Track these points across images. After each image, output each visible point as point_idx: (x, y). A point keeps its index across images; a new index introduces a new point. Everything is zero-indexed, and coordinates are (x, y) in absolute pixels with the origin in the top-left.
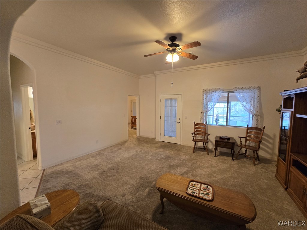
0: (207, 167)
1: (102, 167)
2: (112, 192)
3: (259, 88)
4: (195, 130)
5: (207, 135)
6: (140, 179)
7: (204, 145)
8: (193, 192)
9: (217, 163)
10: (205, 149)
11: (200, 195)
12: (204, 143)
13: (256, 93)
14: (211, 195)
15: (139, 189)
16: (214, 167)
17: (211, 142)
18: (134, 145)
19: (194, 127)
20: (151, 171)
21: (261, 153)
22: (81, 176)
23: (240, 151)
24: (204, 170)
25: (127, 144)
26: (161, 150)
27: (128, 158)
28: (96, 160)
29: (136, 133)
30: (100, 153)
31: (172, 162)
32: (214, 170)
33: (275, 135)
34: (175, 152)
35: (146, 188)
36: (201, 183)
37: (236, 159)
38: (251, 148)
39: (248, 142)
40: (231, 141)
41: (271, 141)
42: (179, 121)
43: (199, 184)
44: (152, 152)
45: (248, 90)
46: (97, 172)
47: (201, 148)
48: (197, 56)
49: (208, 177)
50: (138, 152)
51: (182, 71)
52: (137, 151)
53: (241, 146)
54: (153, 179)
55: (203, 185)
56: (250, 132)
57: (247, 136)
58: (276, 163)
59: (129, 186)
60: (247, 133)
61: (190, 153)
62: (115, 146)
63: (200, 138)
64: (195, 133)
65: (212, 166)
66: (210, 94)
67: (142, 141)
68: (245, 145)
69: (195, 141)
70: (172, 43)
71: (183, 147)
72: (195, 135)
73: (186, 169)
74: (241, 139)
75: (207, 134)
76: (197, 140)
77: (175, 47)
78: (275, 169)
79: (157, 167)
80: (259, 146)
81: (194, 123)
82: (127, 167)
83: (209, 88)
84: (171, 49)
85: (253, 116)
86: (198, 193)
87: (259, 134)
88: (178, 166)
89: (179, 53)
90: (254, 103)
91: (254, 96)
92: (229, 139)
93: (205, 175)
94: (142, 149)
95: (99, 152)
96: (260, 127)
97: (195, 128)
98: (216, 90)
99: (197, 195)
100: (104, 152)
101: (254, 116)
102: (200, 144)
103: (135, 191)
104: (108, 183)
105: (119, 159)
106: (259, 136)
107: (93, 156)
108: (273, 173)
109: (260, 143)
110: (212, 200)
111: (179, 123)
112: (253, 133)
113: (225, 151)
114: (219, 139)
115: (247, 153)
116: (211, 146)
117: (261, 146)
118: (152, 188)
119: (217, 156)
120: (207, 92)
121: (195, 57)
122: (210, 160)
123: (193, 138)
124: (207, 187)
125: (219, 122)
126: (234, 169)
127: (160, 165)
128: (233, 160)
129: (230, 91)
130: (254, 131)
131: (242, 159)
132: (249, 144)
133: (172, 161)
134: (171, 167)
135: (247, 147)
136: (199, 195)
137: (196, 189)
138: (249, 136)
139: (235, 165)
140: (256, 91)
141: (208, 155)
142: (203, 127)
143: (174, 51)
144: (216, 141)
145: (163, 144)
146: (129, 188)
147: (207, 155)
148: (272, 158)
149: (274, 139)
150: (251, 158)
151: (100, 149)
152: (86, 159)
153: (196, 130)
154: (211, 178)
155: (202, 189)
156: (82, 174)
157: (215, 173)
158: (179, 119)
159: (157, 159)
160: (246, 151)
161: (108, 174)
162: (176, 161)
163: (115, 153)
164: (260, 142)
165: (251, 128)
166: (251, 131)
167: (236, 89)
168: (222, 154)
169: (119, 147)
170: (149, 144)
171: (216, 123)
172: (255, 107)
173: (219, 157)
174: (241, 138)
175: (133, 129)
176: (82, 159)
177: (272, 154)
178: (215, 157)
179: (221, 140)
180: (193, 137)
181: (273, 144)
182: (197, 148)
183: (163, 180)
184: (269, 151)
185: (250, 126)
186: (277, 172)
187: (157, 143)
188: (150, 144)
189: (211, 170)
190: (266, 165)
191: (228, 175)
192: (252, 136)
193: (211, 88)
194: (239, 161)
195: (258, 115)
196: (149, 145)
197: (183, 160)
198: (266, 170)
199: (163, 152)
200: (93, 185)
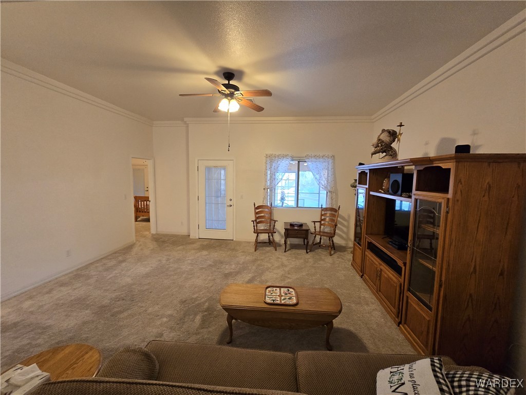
0: (278, 268)
1: (96, 300)
2: (135, 337)
3: (333, 157)
5: (273, 222)
6: (181, 305)
7: (269, 237)
8: (273, 300)
9: (289, 260)
10: (271, 243)
11: (283, 302)
12: (270, 234)
13: (330, 164)
14: (294, 298)
15: (184, 320)
16: (286, 266)
17: (279, 233)
18: (152, 250)
19: (255, 211)
20: (196, 289)
21: (336, 240)
22: (49, 327)
23: (314, 240)
24: (275, 271)
25: (136, 249)
26: (205, 253)
27: (147, 275)
28: (75, 289)
29: (149, 229)
30: (78, 275)
31: (227, 269)
32: (287, 269)
33: (349, 216)
34: (228, 253)
35: (196, 315)
36: (280, 287)
37: (310, 251)
38: (325, 234)
39: (322, 227)
40: (304, 228)
41: (345, 223)
42: (231, 203)
43: (278, 289)
44: (190, 258)
45: (321, 160)
46: (87, 312)
47: (265, 243)
48: (264, 107)
49: (282, 280)
50: (164, 262)
52: (160, 260)
53: (315, 234)
54: (203, 300)
55: (282, 289)
56: (325, 214)
57: (322, 220)
58: (352, 249)
59: (165, 320)
60: (322, 215)
61: (252, 251)
62: (110, 257)
63: (262, 228)
64: (256, 221)
65: (283, 265)
66: (276, 162)
67: (164, 242)
68: (320, 232)
69: (257, 232)
70: (228, 82)
71: (239, 243)
72: (258, 223)
73: (250, 275)
74: (315, 224)
75: (273, 220)
76: (260, 231)
77: (233, 90)
78: (350, 257)
79: (205, 280)
80: (335, 231)
81: (255, 206)
82: (150, 291)
83: (274, 153)
84: (227, 92)
85: (327, 192)
86: (279, 299)
87: (334, 216)
88: (238, 273)
89: (238, 100)
90: (328, 176)
91: (328, 167)
92: (301, 225)
93: (277, 279)
94: (170, 256)
95: (75, 273)
96: (334, 207)
97: (256, 213)
98: (284, 156)
99: (279, 302)
100: (87, 272)
101: (329, 193)
102: (264, 237)
103: (178, 324)
104: (122, 324)
105: (129, 280)
106: (334, 218)
107: (63, 284)
108: (349, 261)
109: (336, 227)
110: (296, 304)
111: (231, 206)
112: (328, 215)
113: (296, 243)
114: (289, 227)
115: (322, 242)
116: (278, 238)
117: (337, 231)
118: (206, 313)
119: (288, 250)
120: (271, 158)
121: (260, 109)
122: (279, 258)
123: (254, 229)
124: (288, 290)
125: (285, 202)
126: (310, 264)
127: (208, 276)
128: (307, 253)
129: (302, 159)
130: (329, 213)
131: (317, 250)
132: (324, 229)
133: (227, 267)
134: (227, 276)
135: (321, 234)
136: (281, 301)
137: (275, 296)
138: (324, 220)
139: (310, 258)
140: (331, 161)
141: (276, 250)
142: (267, 210)
143: (231, 95)
144: (286, 230)
145: (205, 243)
146: (167, 322)
147: (274, 251)
148: (347, 244)
149: (348, 221)
150: (326, 247)
151: (76, 268)
152: (47, 293)
153: (257, 216)
154: (285, 280)
155: (283, 295)
156: (50, 322)
157: (289, 274)
158: (231, 200)
159: (202, 269)
160: (321, 239)
161: (116, 310)
162: (233, 266)
163: (115, 270)
164: (336, 225)
165: (326, 209)
166: (326, 212)
167: (307, 156)
168: (294, 247)
169: (120, 258)
170: (179, 246)
171: (281, 204)
172: (329, 181)
173: (290, 251)
174: (314, 222)
175: (140, 221)
176: (34, 294)
177: (347, 239)
178: (285, 252)
179: (292, 228)
180: (254, 226)
181: (348, 227)
182: (260, 243)
183: (229, 295)
184: (344, 235)
185: (324, 206)
186: (353, 260)
187: (193, 242)
188: (183, 245)
189: (284, 270)
190: (342, 254)
191: (304, 274)
192: (327, 219)
193: (277, 153)
194: (313, 253)
195: (332, 193)
196: (181, 247)
197: (243, 263)
198: (343, 259)
199: (208, 256)
200: (87, 335)
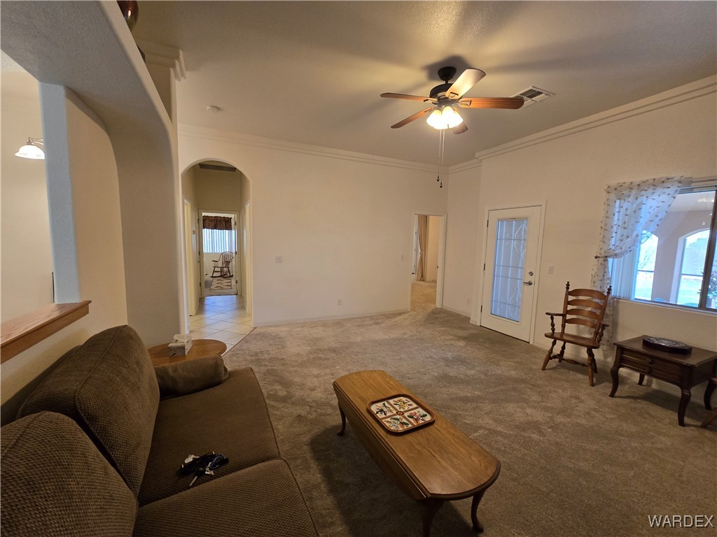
1: (322, 343)
2: (302, 379)
4: (565, 308)
8: (381, 410)
12: (586, 349)
14: (409, 427)
19: (566, 298)
22: (286, 347)
26: (462, 343)
28: (325, 331)
31: (458, 371)
42: (531, 279)
43: (415, 406)
46: (308, 348)
51: (549, 138)
55: (419, 410)
61: (534, 367)
64: (564, 315)
66: (632, 200)
70: (444, 83)
72: (566, 321)
73: (477, 393)
81: (568, 288)
83: (628, 181)
86: (389, 414)
97: (567, 303)
98: (656, 184)
99: (383, 416)
100: (345, 323)
110: (395, 434)
111: (530, 284)
114: (638, 345)
120: (620, 192)
123: (553, 330)
124: (424, 416)
128: (682, 424)
133: (462, 369)
136: (386, 417)
137: (393, 409)
141: (593, 385)
144: (620, 348)
153: (569, 307)
155: (406, 415)
156: (289, 345)
158: (532, 274)
163: (363, 328)
178: (612, 396)
180: (553, 325)
187: (468, 327)
188: (450, 327)
189: (551, 417)
193: (637, 180)
200: (288, 362)
